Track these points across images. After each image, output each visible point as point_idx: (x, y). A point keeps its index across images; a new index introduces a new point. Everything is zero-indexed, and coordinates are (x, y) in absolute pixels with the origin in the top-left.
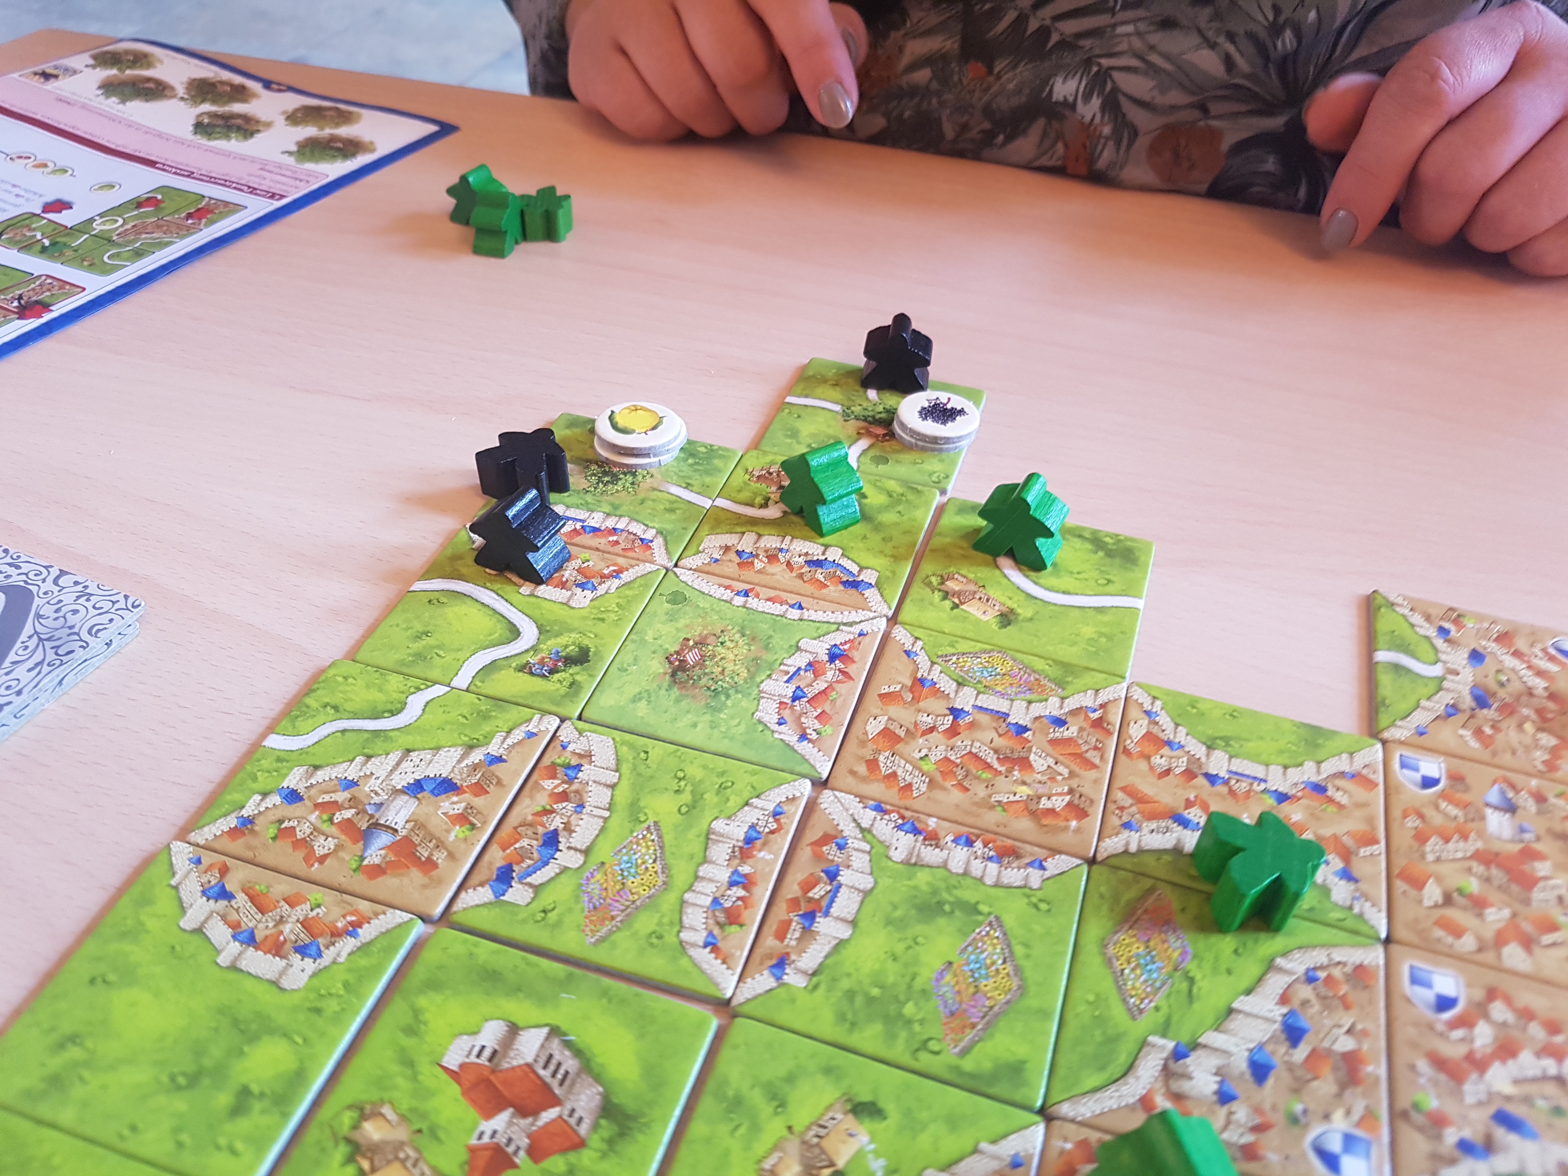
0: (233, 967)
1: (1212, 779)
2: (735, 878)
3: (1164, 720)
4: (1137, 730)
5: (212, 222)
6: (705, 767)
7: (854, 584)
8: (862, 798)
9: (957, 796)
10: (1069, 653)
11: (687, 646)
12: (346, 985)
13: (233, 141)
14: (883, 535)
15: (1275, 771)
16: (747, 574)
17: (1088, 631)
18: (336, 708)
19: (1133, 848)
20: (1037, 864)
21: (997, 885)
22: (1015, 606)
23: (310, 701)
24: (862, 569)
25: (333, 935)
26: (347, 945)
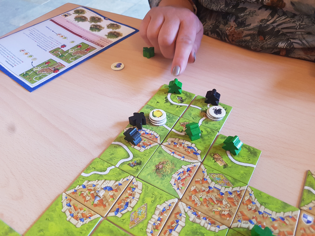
0: (69, 221)
1: (260, 212)
2: (159, 219)
3: (253, 196)
4: (247, 198)
5: (90, 52)
6: (158, 192)
7: (196, 153)
8: (187, 205)
9: (206, 208)
10: (237, 177)
11: (160, 164)
12: (87, 228)
13: (96, 32)
14: (204, 142)
15: (274, 213)
16: (175, 148)
17: (242, 172)
18: (95, 168)
19: (239, 226)
20: (218, 227)
21: (209, 230)
22: (228, 163)
23: (90, 166)
24: (198, 150)
25: (86, 218)
26: (88, 220)
